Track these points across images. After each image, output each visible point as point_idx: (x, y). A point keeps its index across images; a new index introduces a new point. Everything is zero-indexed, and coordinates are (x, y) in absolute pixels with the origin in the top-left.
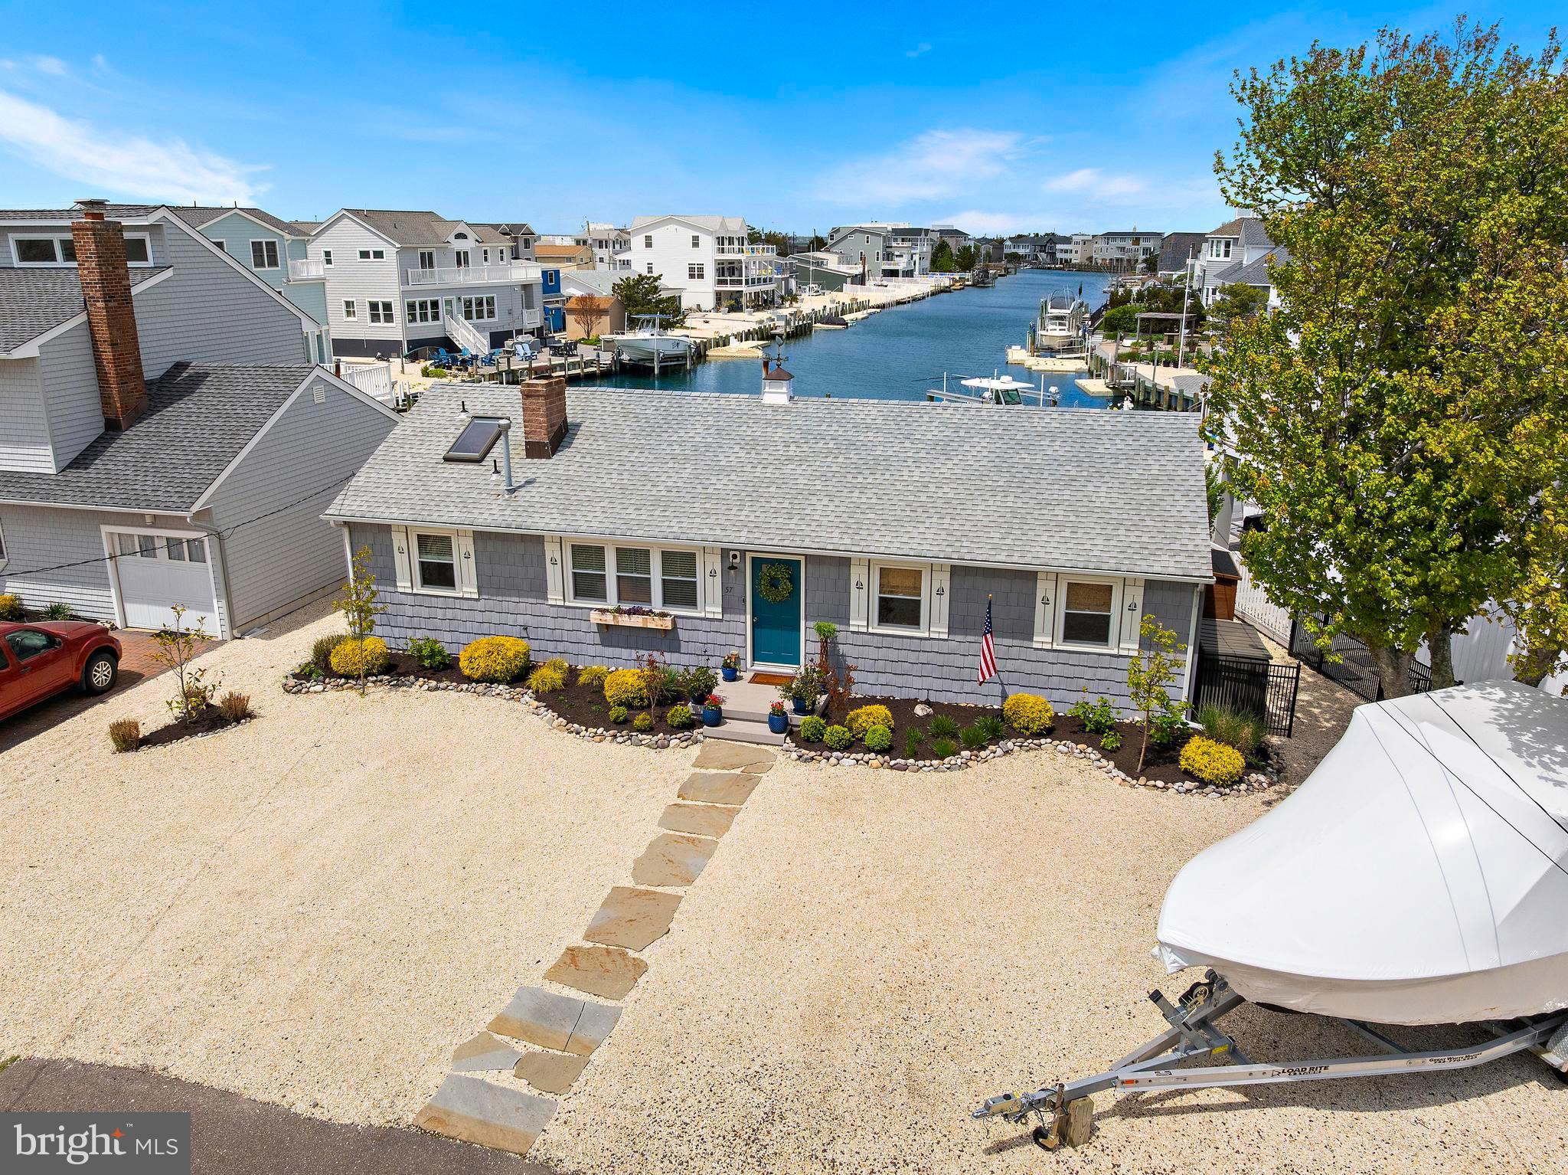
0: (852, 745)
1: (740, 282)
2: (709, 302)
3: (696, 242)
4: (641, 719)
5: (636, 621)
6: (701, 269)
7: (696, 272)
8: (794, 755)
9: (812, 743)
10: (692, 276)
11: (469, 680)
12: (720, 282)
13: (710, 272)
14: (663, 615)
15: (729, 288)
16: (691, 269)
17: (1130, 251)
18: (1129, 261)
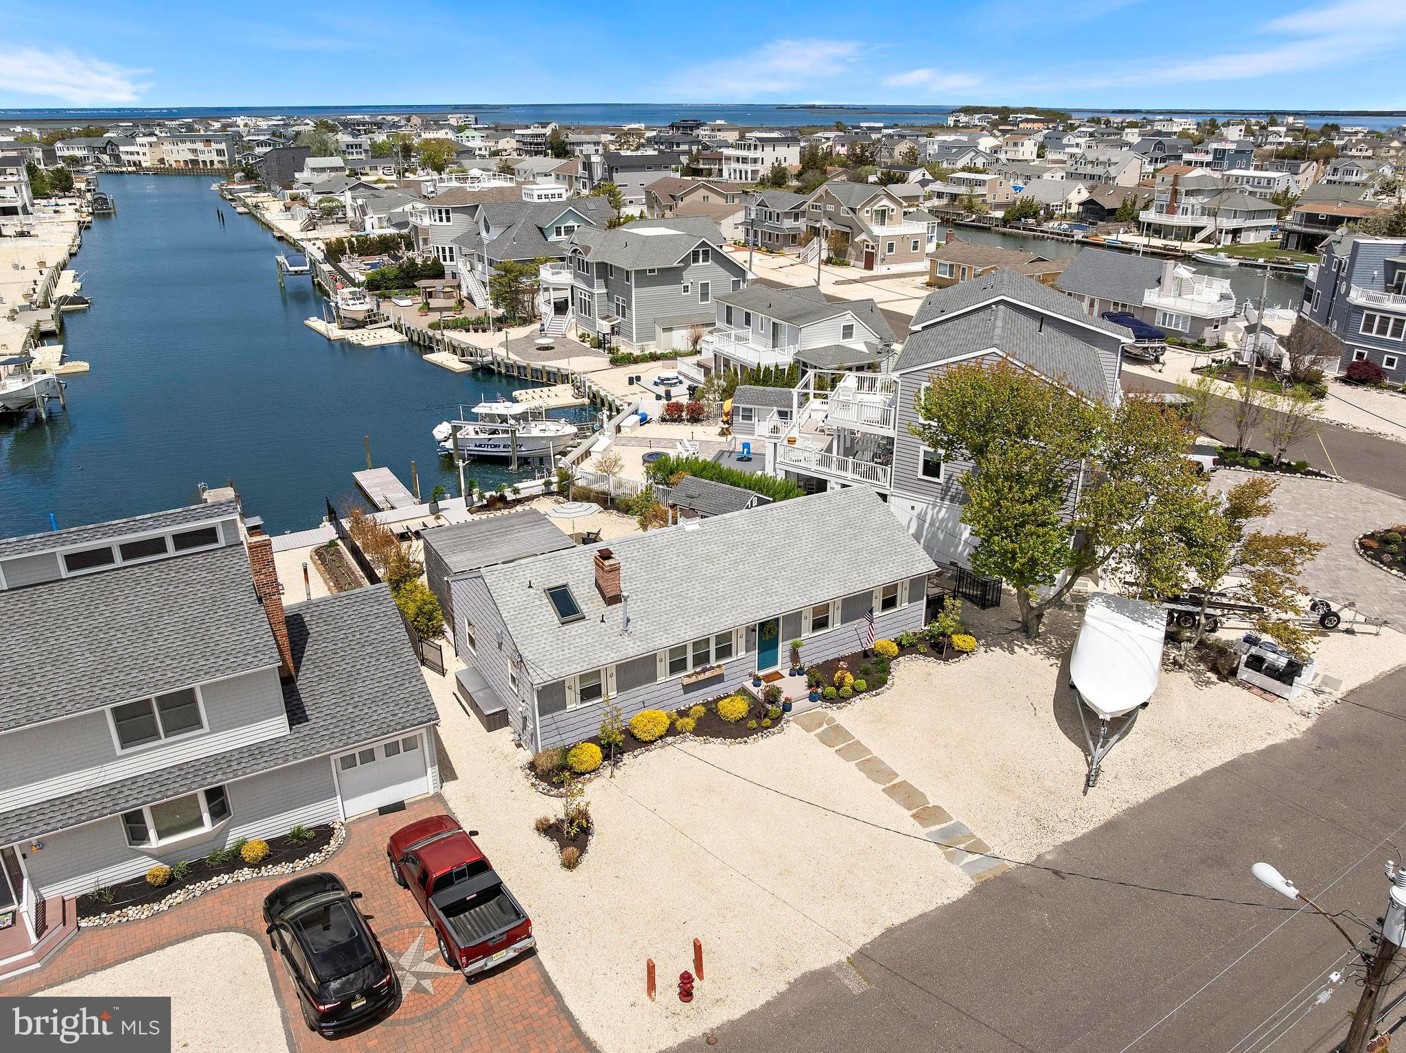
0: (856, 692)
4: (765, 722)
5: (708, 674)
8: (835, 708)
9: (836, 701)
11: (652, 742)
14: (719, 666)
17: (203, 152)
18: (204, 162)
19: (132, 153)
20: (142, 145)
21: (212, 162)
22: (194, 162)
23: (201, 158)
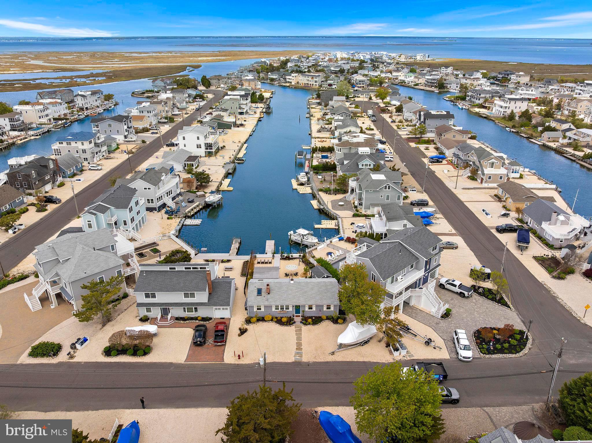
0: (309, 324)
1: (212, 149)
2: (204, 155)
3: (198, 138)
4: (288, 324)
5: (283, 312)
6: (200, 146)
7: (199, 146)
8: (304, 326)
9: (305, 324)
10: (198, 147)
11: (267, 321)
12: (206, 149)
13: (203, 146)
14: (286, 311)
15: (209, 150)
16: (197, 146)
17: (310, 81)
18: (311, 84)
19: (290, 79)
20: (293, 77)
21: (313, 84)
22: (308, 84)
23: (310, 83)
